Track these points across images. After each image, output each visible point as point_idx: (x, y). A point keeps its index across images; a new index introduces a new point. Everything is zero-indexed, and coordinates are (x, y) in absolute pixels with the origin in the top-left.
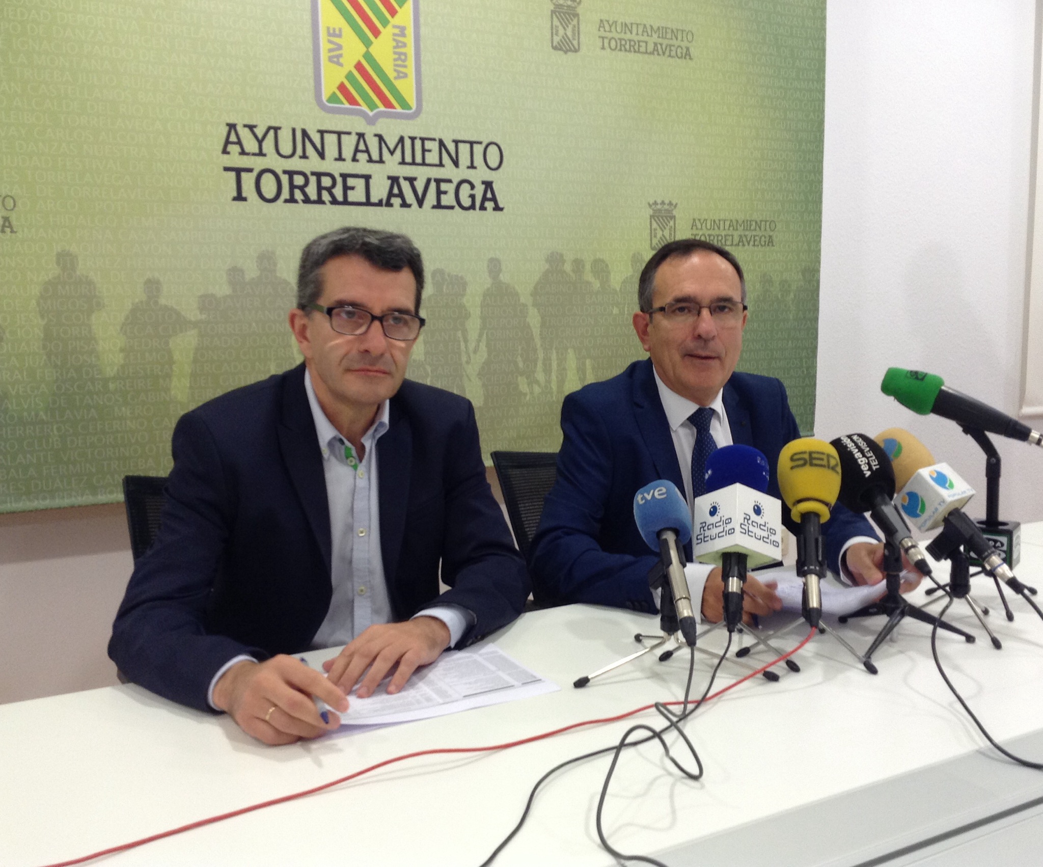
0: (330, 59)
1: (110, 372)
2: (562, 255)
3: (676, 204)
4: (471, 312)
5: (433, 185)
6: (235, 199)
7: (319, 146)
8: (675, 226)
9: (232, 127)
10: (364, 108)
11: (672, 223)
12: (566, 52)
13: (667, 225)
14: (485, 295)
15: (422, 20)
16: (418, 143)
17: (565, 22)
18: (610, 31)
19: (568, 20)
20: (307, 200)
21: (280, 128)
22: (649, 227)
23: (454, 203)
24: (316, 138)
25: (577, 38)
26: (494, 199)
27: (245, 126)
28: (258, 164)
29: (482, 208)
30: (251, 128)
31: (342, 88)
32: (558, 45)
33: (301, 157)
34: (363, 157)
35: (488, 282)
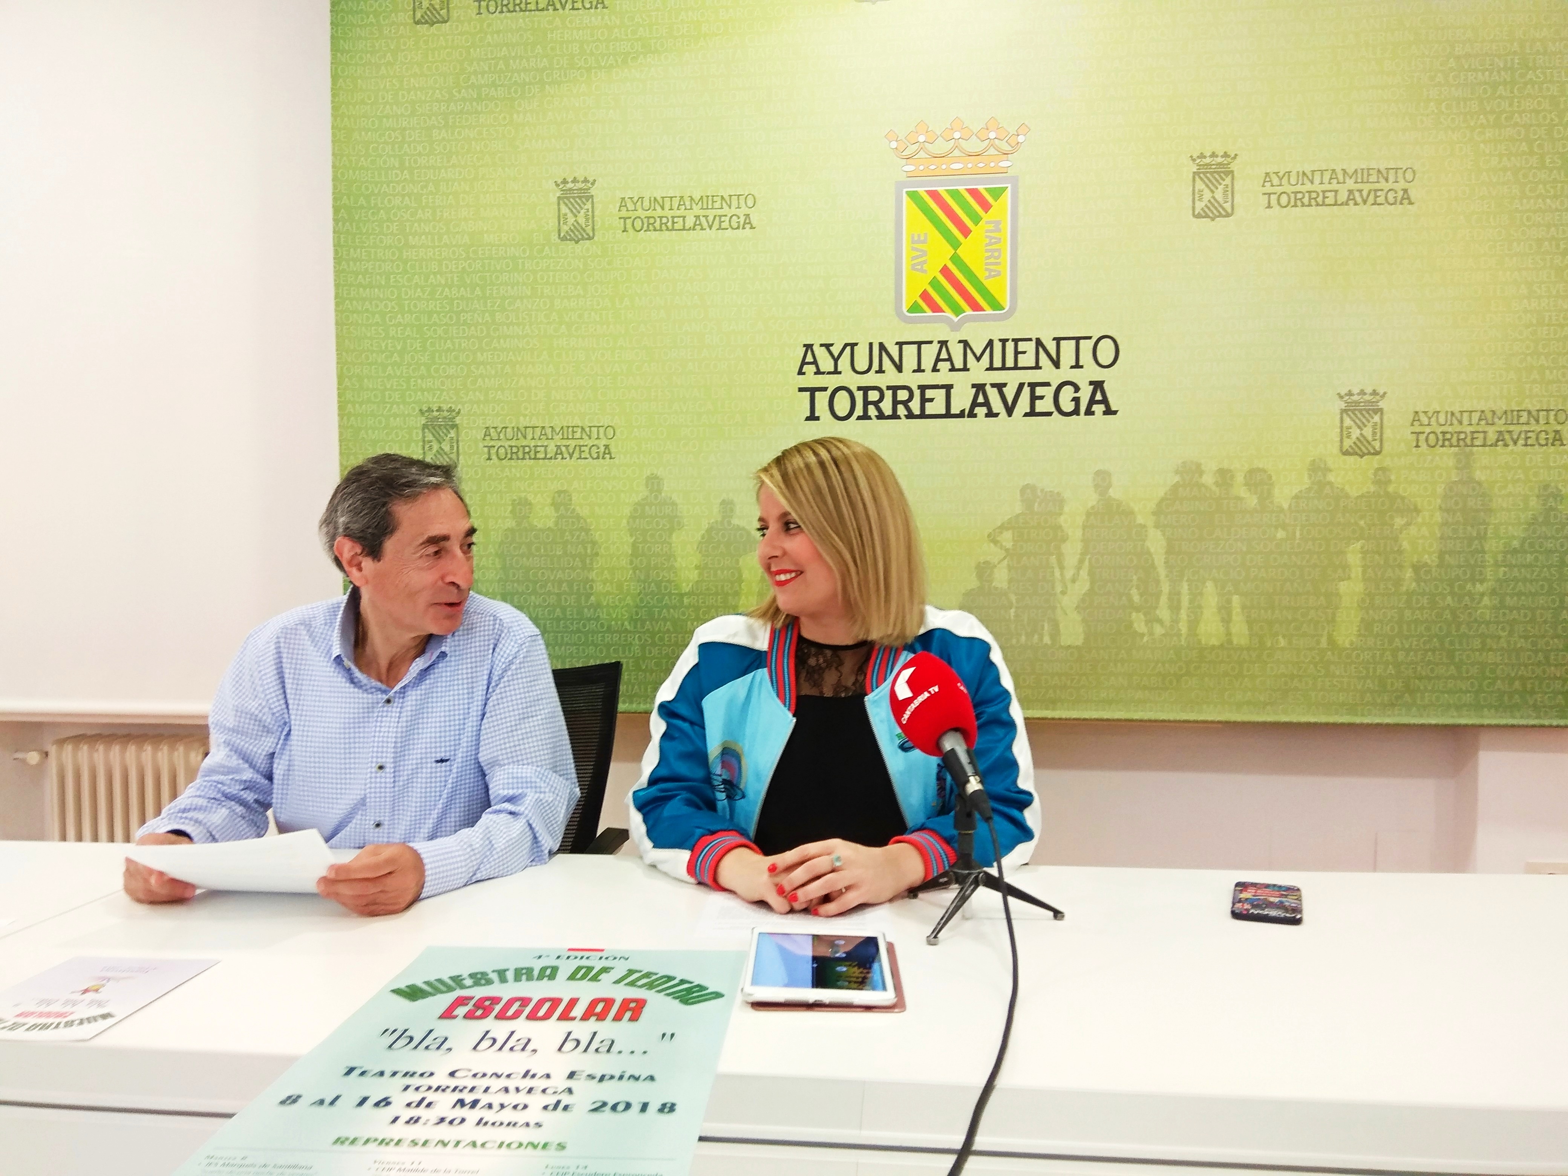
0: (913, 267)
1: (686, 588)
2: (1199, 465)
3: (1385, 393)
4: (1070, 534)
5: (1026, 390)
6: (807, 419)
7: (897, 359)
8: (1382, 419)
9: (809, 347)
10: (949, 314)
11: (1377, 418)
12: (1213, 219)
13: (1369, 421)
14: (1088, 514)
15: (1021, 210)
16: (1010, 346)
17: (1213, 184)
18: (1281, 185)
19: (1217, 181)
20: (881, 416)
21: (856, 344)
22: (1339, 425)
23: (1052, 409)
24: (894, 351)
25: (1230, 200)
26: (1105, 401)
27: (822, 345)
28: (832, 382)
29: (1089, 412)
30: (828, 346)
31: (925, 296)
32: (1201, 212)
33: (877, 372)
34: (944, 366)
35: (1092, 499)
